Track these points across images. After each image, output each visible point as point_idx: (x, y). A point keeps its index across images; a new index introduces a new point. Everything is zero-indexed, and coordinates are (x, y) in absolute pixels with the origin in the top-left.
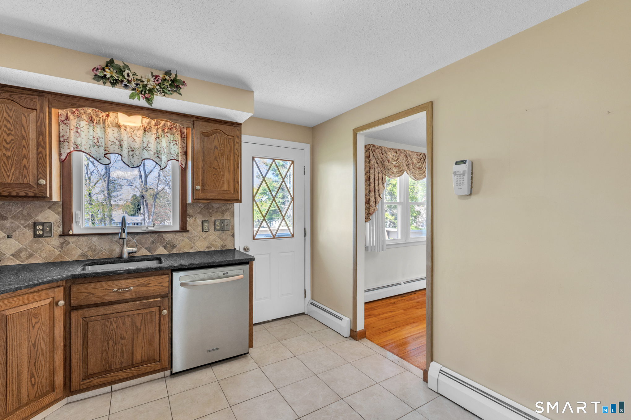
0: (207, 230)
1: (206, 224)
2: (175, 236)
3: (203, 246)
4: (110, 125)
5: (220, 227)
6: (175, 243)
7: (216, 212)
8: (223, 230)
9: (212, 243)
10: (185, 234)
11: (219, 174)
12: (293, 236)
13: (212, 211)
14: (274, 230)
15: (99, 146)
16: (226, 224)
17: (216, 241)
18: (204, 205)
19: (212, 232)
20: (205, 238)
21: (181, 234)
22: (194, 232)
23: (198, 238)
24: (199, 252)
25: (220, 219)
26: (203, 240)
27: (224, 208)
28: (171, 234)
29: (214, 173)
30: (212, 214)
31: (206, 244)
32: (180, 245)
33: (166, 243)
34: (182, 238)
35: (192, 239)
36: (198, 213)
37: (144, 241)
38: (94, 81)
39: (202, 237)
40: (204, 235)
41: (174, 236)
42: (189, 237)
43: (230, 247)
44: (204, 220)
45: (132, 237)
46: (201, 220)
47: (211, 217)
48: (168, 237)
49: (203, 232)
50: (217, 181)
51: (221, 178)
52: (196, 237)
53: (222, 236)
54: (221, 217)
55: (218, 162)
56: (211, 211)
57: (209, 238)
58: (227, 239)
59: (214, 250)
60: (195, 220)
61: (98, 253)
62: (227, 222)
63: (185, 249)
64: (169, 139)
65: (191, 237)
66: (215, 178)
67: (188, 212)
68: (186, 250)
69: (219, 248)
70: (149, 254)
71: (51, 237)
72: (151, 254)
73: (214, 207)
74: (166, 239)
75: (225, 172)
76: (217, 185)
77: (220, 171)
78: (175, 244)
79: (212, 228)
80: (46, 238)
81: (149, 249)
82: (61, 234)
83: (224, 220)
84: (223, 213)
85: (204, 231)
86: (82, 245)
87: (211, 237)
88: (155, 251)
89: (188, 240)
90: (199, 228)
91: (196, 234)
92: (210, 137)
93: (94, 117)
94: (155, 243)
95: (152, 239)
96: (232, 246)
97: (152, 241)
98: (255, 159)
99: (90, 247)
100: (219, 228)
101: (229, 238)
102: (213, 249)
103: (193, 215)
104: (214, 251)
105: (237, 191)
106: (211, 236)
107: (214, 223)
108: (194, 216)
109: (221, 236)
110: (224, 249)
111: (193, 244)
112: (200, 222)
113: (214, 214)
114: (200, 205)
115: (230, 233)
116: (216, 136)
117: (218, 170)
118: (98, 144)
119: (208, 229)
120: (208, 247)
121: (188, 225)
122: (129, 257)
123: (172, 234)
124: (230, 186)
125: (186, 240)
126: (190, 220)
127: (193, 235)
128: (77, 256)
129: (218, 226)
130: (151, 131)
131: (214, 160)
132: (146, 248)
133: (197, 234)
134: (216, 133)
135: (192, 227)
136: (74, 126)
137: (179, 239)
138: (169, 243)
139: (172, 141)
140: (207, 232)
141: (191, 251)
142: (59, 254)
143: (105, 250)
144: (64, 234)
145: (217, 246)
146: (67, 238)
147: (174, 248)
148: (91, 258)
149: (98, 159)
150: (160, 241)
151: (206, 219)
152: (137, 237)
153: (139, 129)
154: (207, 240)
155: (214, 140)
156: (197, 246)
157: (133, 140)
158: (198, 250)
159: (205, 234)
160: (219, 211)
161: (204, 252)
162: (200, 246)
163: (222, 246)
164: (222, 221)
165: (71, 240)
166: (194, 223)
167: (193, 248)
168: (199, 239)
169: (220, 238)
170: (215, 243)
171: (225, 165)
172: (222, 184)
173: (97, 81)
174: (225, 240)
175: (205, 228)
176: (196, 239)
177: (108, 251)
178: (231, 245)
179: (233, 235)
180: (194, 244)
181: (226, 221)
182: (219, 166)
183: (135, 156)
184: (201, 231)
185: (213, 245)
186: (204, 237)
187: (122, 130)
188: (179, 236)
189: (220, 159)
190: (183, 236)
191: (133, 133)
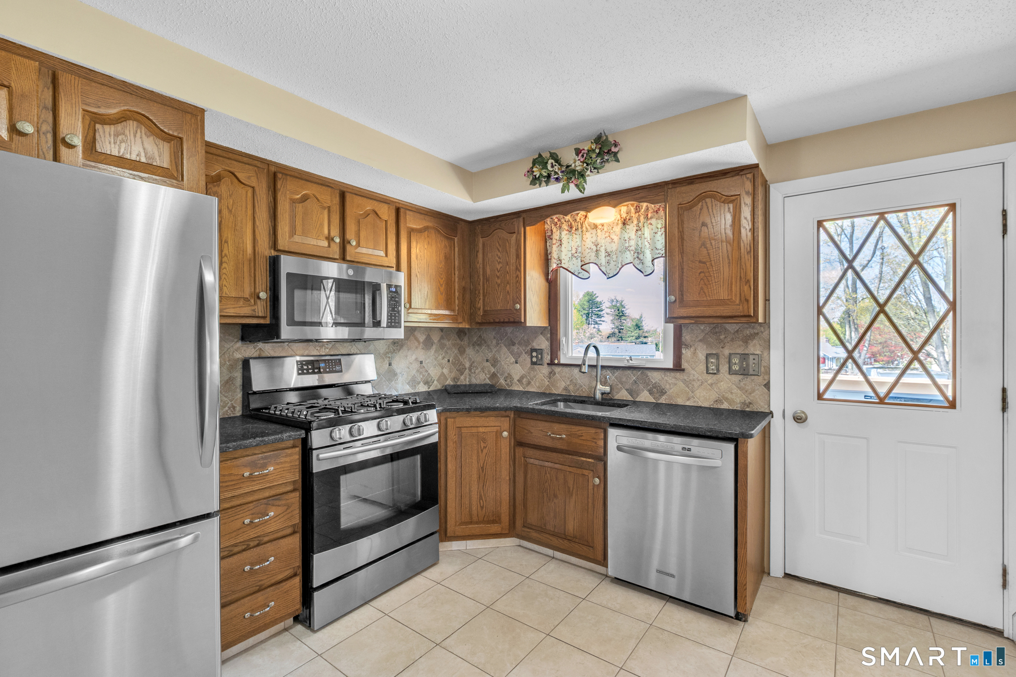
0: (716, 372)
1: (712, 360)
2: (665, 376)
3: (708, 398)
4: (588, 227)
5: (740, 368)
6: (663, 387)
7: (732, 340)
8: (746, 372)
9: (723, 395)
10: (678, 375)
11: (709, 272)
12: (952, 405)
13: (725, 337)
14: (882, 384)
15: (577, 257)
16: (751, 363)
17: (731, 393)
18: (709, 327)
19: (724, 375)
20: (711, 385)
21: (673, 374)
22: (693, 372)
23: (699, 383)
24: (700, 407)
25: (740, 352)
26: (708, 388)
27: (748, 332)
28: (658, 373)
29: (701, 270)
30: (724, 344)
31: (714, 396)
32: (671, 391)
33: (651, 386)
34: (673, 381)
35: (690, 383)
36: (700, 341)
37: (624, 379)
38: (532, 186)
39: (706, 382)
40: (711, 379)
41: (663, 376)
42: (685, 380)
43: (761, 407)
44: (709, 354)
45: (611, 372)
46: (705, 353)
47: (722, 348)
48: (655, 377)
49: (707, 373)
50: (705, 284)
51: (713, 278)
52: (697, 381)
53: (745, 385)
54: (742, 348)
55: (707, 250)
56: (722, 337)
57: (719, 385)
58: (754, 391)
59: (727, 408)
60: (694, 353)
61: (578, 389)
62: (754, 359)
63: (678, 399)
64: (654, 227)
65: (687, 380)
66: (701, 279)
67: (683, 339)
68: (680, 401)
69: (737, 407)
70: (630, 398)
71: (542, 365)
72: (633, 400)
73: (728, 330)
74: (652, 380)
75: (722, 265)
76: (706, 291)
77: (712, 265)
78: (663, 389)
79: (724, 368)
80: (539, 366)
81: (630, 392)
82: (550, 362)
83: (748, 354)
84: (746, 340)
85: (709, 372)
86: (565, 377)
87: (722, 383)
88: (638, 395)
89: (684, 386)
90: (702, 367)
91: (697, 376)
92: (693, 209)
93: (573, 223)
94: (637, 385)
95: (634, 378)
96: (766, 406)
97: (634, 380)
98: (826, 224)
99: (572, 380)
100: (737, 369)
101: (758, 389)
102: (725, 406)
103: (691, 343)
104: (729, 410)
105: (746, 299)
106: (721, 381)
107: (727, 360)
108: (694, 345)
109: (742, 384)
110: (747, 409)
111: (691, 393)
112: (703, 357)
113: (728, 342)
114: (702, 328)
115: (760, 380)
116: (704, 204)
117: (707, 263)
118: (576, 255)
119: (718, 370)
120: (717, 401)
121: (683, 360)
122: (602, 399)
123: (660, 373)
124: (731, 290)
125: (681, 384)
126: (686, 353)
127: (691, 378)
128: (562, 389)
129: (736, 366)
130: (632, 222)
131: (701, 247)
132: (627, 390)
133: (699, 377)
134: (704, 199)
135: (690, 364)
136: (556, 240)
137: (670, 382)
138: (655, 386)
139: (659, 230)
140: (715, 374)
141: (688, 403)
142: (548, 385)
143: (585, 386)
144: (551, 364)
145: (734, 402)
146: (554, 367)
147: (663, 395)
148: (573, 394)
149: (576, 274)
150: (644, 381)
151: (714, 352)
152: (617, 373)
153: (617, 224)
154: (715, 389)
155: (700, 214)
156: (698, 396)
157: (610, 241)
158: (700, 404)
159: (712, 377)
160: (739, 338)
161: (710, 408)
162: (704, 398)
163: (744, 403)
164: (744, 357)
165: (557, 369)
166: (693, 358)
167: (692, 400)
168: (701, 385)
169: (739, 388)
170: (729, 396)
171: (721, 253)
172: (715, 288)
173: (535, 185)
174: (750, 394)
175: (711, 368)
176: (696, 384)
177: (588, 387)
178: (762, 404)
179: (767, 386)
180: (693, 392)
181: (751, 357)
182: (710, 257)
183: (612, 262)
184: (705, 372)
185: (727, 399)
186: (709, 382)
187: (599, 231)
188: (670, 378)
189: (711, 243)
190: (676, 378)
191: (612, 231)
